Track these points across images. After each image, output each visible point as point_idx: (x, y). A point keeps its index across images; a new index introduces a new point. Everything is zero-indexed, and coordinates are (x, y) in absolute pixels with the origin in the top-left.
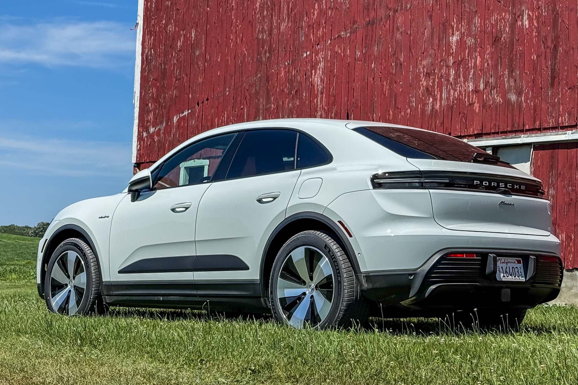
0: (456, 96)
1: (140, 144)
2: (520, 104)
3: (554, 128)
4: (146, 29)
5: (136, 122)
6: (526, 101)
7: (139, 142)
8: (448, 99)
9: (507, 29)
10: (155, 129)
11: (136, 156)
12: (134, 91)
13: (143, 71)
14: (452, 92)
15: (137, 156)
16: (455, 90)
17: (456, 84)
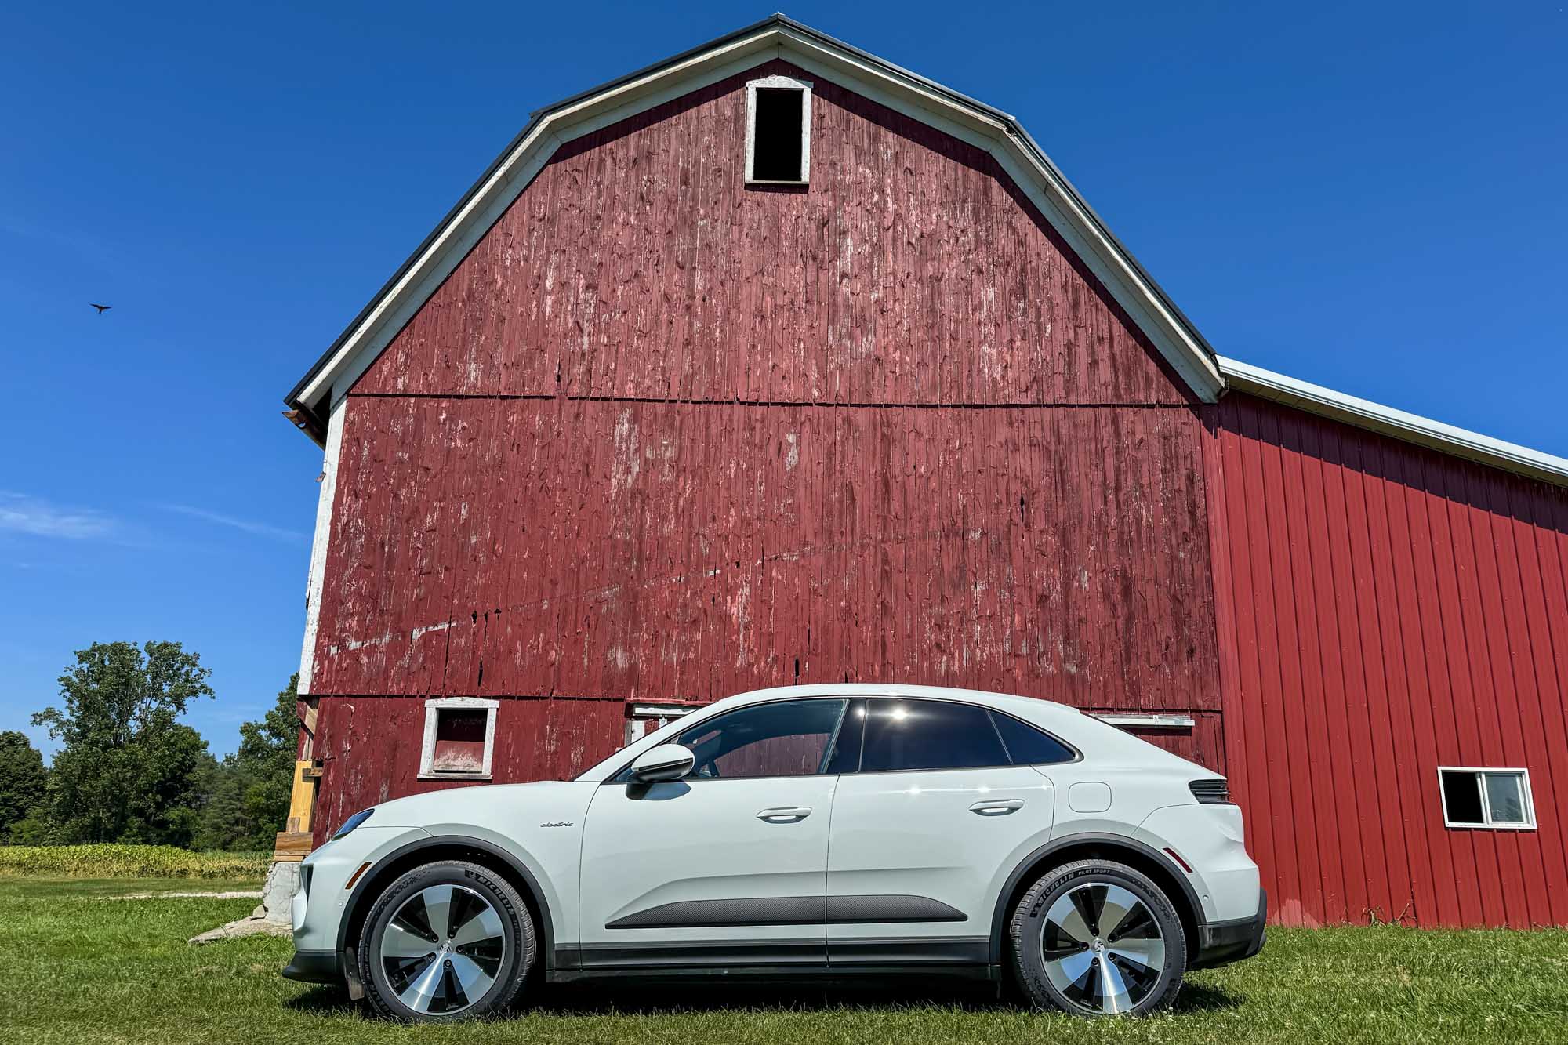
0: (985, 657)
1: (321, 665)
2: (1084, 679)
3: (1132, 710)
4: (344, 485)
5: (312, 628)
6: (1092, 674)
7: (317, 662)
8: (972, 659)
9: (1059, 589)
10: (363, 644)
11: (309, 683)
12: (310, 577)
13: (332, 549)
14: (978, 652)
15: (312, 683)
16: (983, 651)
17: (984, 642)
